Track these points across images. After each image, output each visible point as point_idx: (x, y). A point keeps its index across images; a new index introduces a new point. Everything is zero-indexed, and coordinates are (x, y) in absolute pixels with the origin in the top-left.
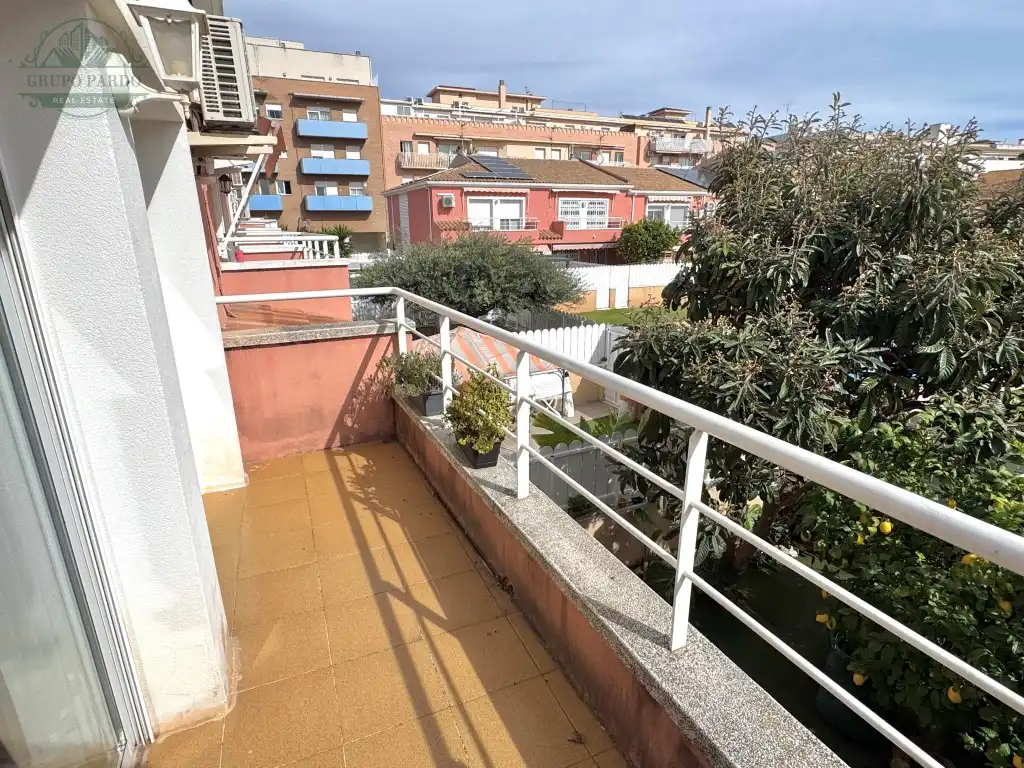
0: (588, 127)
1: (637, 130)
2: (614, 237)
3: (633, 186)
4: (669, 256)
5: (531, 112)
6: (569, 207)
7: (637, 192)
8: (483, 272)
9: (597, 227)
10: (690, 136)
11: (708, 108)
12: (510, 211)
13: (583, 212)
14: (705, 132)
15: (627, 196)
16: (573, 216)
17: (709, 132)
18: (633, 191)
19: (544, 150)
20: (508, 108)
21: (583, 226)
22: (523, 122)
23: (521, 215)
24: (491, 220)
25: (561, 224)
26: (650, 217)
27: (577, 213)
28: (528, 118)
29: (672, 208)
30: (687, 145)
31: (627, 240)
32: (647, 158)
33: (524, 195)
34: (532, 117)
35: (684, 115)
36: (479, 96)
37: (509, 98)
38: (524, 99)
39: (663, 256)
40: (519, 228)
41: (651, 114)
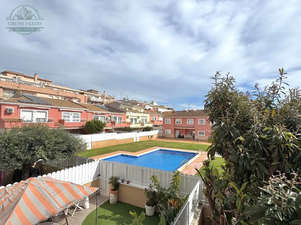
0: (69, 92)
1: (85, 94)
2: (83, 125)
3: (88, 109)
4: (104, 131)
5: (48, 85)
6: (67, 115)
7: (90, 111)
8: (40, 142)
9: (76, 122)
10: (100, 98)
11: (104, 91)
12: (41, 115)
13: (71, 117)
14: (104, 97)
15: (86, 112)
16: (68, 118)
17: (105, 97)
18: (88, 111)
19: (53, 96)
20: (38, 82)
21: (71, 121)
22: (44, 87)
23: (46, 116)
24: (32, 118)
25: (63, 120)
26: (94, 119)
27: (69, 117)
28: (46, 86)
29: (101, 116)
30: (100, 100)
31: (88, 126)
32: (88, 102)
33: (47, 109)
34: (48, 86)
35: (98, 92)
36: (25, 77)
37: (38, 79)
38: (44, 80)
39: (102, 131)
40: (45, 121)
41: (88, 90)
